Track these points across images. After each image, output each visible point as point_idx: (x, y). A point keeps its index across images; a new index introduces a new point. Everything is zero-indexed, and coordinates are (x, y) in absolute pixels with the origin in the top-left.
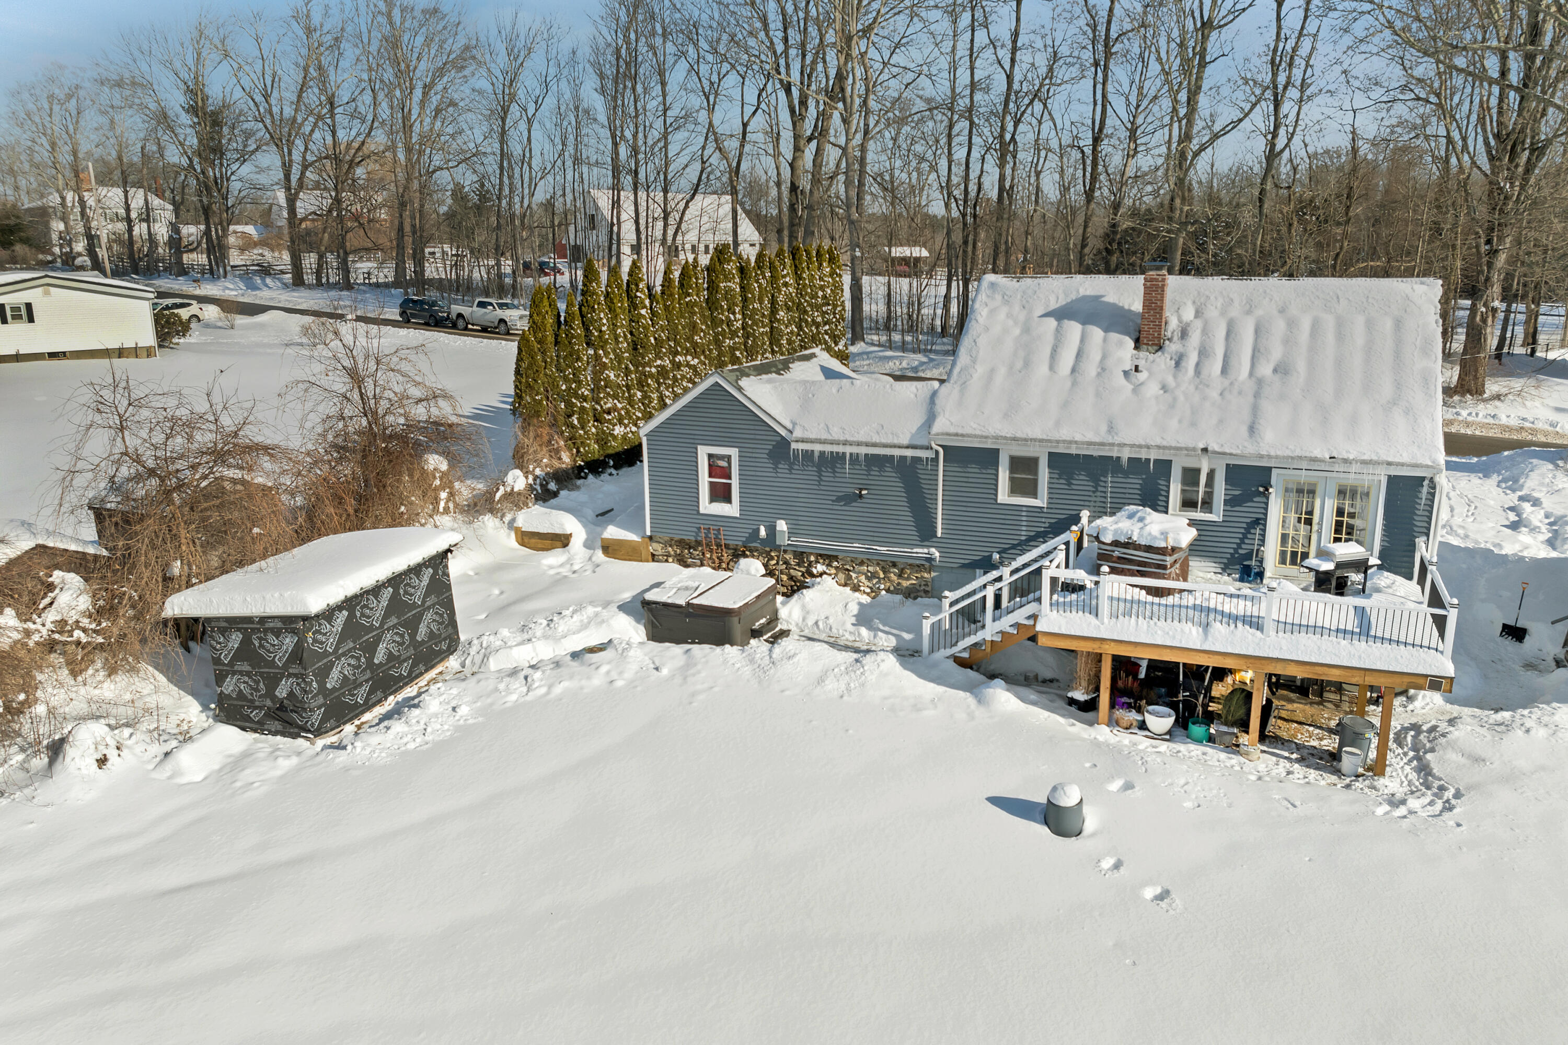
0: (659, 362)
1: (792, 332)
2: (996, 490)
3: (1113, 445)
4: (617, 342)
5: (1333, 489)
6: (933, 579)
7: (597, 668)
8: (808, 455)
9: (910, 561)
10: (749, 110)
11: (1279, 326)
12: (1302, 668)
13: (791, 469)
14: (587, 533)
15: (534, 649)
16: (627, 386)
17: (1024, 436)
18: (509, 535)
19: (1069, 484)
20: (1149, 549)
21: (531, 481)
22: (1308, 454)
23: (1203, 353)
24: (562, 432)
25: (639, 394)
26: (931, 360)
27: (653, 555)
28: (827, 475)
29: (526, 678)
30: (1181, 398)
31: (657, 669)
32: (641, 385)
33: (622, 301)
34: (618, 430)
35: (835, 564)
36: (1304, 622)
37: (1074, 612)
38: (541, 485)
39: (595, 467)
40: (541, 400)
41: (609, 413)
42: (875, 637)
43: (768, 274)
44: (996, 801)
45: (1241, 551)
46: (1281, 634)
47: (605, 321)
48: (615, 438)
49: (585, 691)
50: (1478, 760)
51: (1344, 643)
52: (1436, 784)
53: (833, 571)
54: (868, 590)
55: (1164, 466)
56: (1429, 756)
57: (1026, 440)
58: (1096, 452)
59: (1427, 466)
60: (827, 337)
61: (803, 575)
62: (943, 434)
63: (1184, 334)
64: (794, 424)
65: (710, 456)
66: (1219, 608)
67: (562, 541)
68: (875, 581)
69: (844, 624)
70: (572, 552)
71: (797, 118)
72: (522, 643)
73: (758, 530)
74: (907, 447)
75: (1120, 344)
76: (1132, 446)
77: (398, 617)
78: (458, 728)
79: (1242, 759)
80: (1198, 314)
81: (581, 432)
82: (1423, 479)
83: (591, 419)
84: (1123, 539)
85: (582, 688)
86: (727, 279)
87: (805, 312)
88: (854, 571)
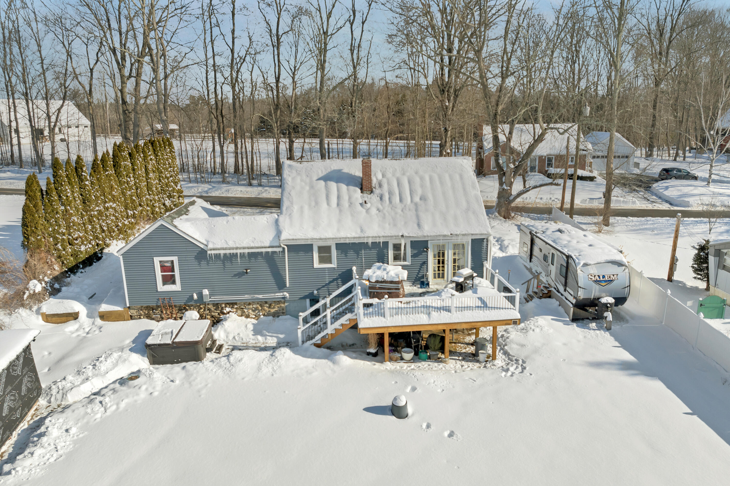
0: (97, 208)
1: (157, 183)
2: (313, 262)
3: (364, 237)
4: (75, 201)
5: (451, 246)
6: (286, 307)
7: (140, 388)
8: (217, 256)
9: (274, 300)
10: (92, 62)
11: (417, 180)
12: (467, 324)
13: (208, 264)
14: (87, 309)
15: (92, 384)
16: (83, 223)
17: (325, 237)
18: (38, 318)
19: (346, 256)
20: (392, 282)
21: (44, 285)
22: (442, 234)
23: (391, 193)
24: (53, 254)
25: (90, 227)
26: (214, 187)
27: (131, 316)
28: (228, 264)
29: (101, 402)
30: (387, 214)
31: (172, 381)
32: (90, 222)
33: (74, 178)
34: (83, 248)
35: (236, 306)
36: (463, 306)
37: (374, 317)
38: (50, 286)
39: (73, 270)
40: (41, 239)
41: (77, 240)
42: (266, 339)
43: (142, 155)
44: (368, 409)
45: (419, 276)
46: (458, 312)
47: (69, 191)
48: (81, 252)
49: (139, 402)
50: (523, 346)
51: (481, 312)
52: (514, 359)
53: (235, 310)
54: (254, 316)
55: (386, 244)
56: (506, 347)
57: (326, 239)
58: (357, 241)
59: (486, 234)
60: (172, 183)
61: (219, 314)
62: (286, 240)
63: (380, 185)
64: (208, 242)
65: (160, 262)
66: (431, 305)
67: (75, 316)
68: (257, 312)
69: (248, 336)
70: (81, 322)
71: (121, 67)
72: (83, 382)
73: (193, 296)
74: (269, 247)
75: (355, 191)
76: (373, 237)
77: (11, 386)
78: (75, 442)
79: (444, 364)
80: (383, 176)
81: (64, 252)
82: (484, 239)
83: (68, 244)
84: (380, 280)
85: (136, 401)
86: (124, 161)
87: (162, 172)
88: (246, 308)
